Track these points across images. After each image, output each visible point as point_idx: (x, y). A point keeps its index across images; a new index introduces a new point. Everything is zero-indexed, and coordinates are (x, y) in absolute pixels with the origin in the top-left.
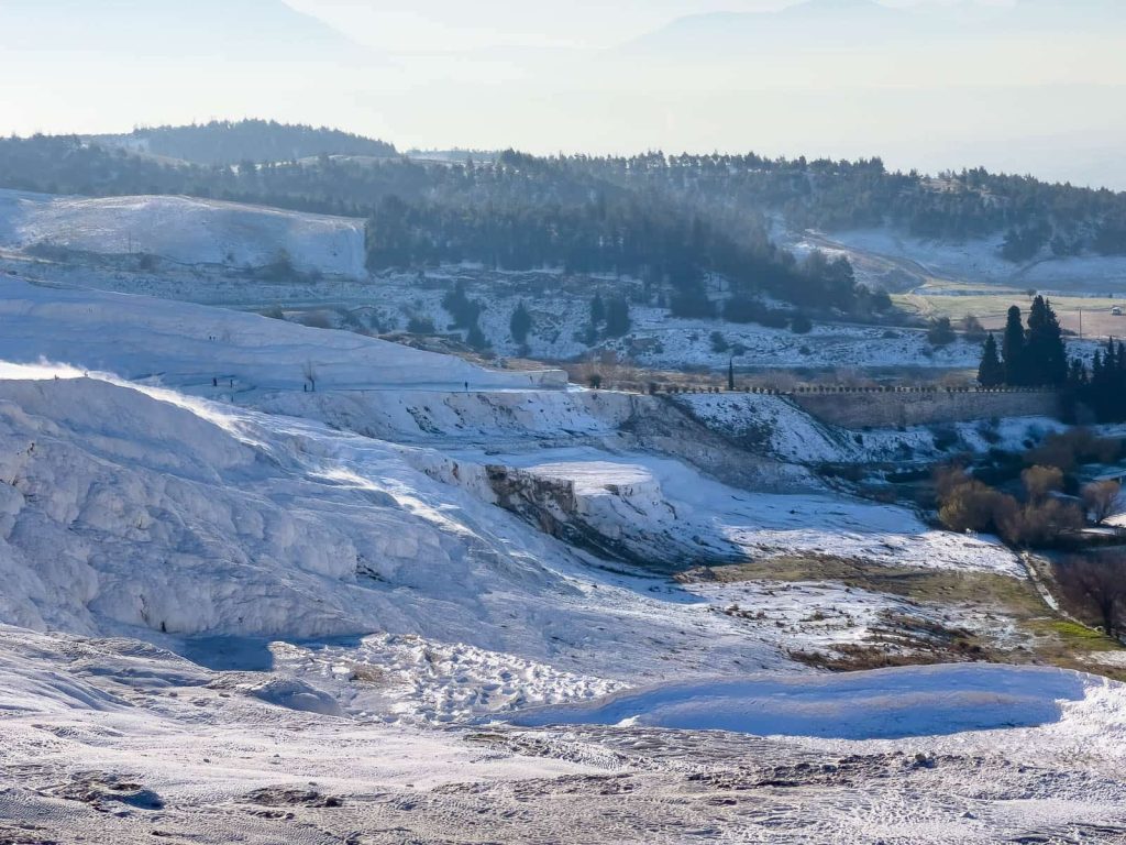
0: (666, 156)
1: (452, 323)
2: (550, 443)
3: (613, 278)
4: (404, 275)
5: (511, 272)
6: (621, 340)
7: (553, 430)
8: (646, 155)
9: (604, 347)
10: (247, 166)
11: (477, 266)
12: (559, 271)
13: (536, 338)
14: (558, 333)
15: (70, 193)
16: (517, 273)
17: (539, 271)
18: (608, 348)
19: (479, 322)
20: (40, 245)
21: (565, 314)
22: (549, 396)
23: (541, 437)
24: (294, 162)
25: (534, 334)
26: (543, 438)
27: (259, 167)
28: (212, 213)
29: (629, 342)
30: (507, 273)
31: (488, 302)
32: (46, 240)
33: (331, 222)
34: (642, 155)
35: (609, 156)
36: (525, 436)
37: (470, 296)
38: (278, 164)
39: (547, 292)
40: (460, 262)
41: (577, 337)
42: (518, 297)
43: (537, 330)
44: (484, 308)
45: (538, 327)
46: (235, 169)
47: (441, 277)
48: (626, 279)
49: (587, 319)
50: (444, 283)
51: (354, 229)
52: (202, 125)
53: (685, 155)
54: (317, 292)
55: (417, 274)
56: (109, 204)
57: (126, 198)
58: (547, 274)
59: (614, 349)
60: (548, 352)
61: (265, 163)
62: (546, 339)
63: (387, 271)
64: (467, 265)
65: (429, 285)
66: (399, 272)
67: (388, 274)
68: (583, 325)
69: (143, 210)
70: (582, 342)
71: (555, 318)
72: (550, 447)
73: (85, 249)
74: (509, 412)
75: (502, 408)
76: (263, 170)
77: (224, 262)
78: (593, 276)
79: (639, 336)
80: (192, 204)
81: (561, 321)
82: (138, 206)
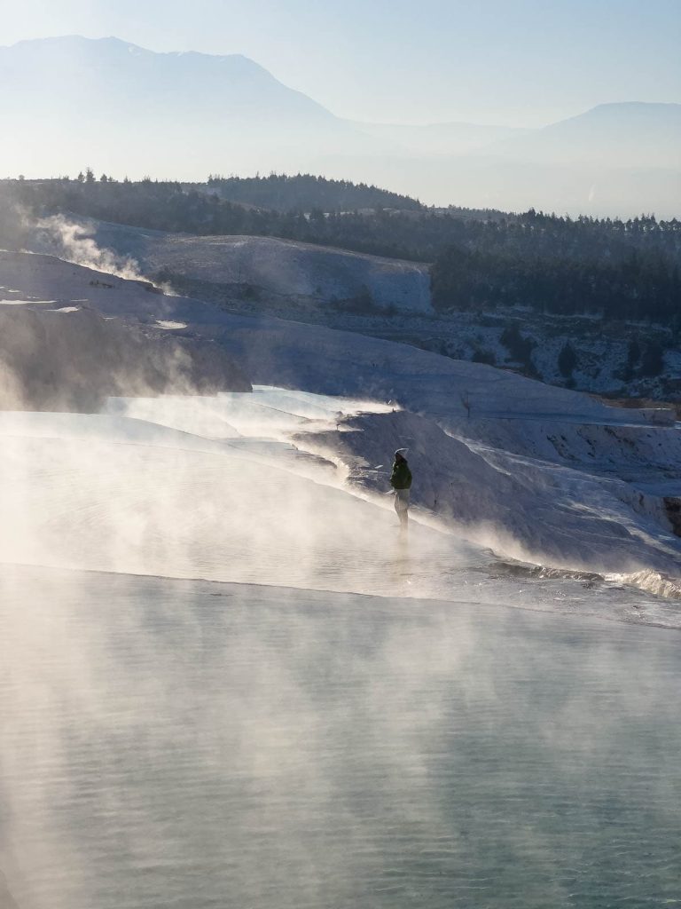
0: (658, 221)
1: (509, 357)
2: (673, 474)
3: (645, 325)
4: (464, 314)
5: (557, 316)
6: (656, 379)
7: (671, 462)
8: (640, 219)
9: (641, 384)
10: (317, 214)
11: (529, 309)
12: (598, 317)
13: (580, 373)
14: (598, 371)
15: (178, 231)
16: (562, 316)
17: (581, 316)
18: (645, 385)
19: (532, 358)
20: (161, 273)
21: (605, 354)
22: (664, 431)
23: (663, 468)
24: (356, 213)
25: (579, 370)
26: (665, 469)
27: (327, 215)
28: (301, 252)
29: (663, 381)
30: (553, 316)
31: (538, 340)
32: (166, 269)
33: (400, 265)
34: (636, 220)
35: (608, 219)
36: (649, 466)
37: (524, 335)
38: (342, 213)
39: (588, 334)
40: (513, 304)
41: (616, 375)
42: (564, 338)
43: (580, 367)
44: (535, 345)
45: (581, 364)
46: (307, 216)
47: (497, 317)
48: (657, 327)
49: (624, 359)
50: (499, 323)
51: (420, 272)
52: (264, 178)
53: (674, 221)
54: (393, 323)
55: (476, 313)
56: (215, 241)
57: (227, 237)
58: (588, 320)
59: (650, 386)
60: (591, 386)
61: (332, 212)
62: (589, 375)
63: (449, 309)
64: (518, 308)
65: (487, 323)
66: (461, 311)
67: (452, 312)
68: (621, 364)
69: (243, 247)
70: (621, 379)
71: (596, 357)
72: (673, 478)
73: (199, 278)
74: (632, 444)
75: (626, 440)
76: (332, 218)
77: (313, 293)
78: (628, 323)
79: (674, 377)
80: (284, 245)
81: (602, 360)
82: (238, 244)
